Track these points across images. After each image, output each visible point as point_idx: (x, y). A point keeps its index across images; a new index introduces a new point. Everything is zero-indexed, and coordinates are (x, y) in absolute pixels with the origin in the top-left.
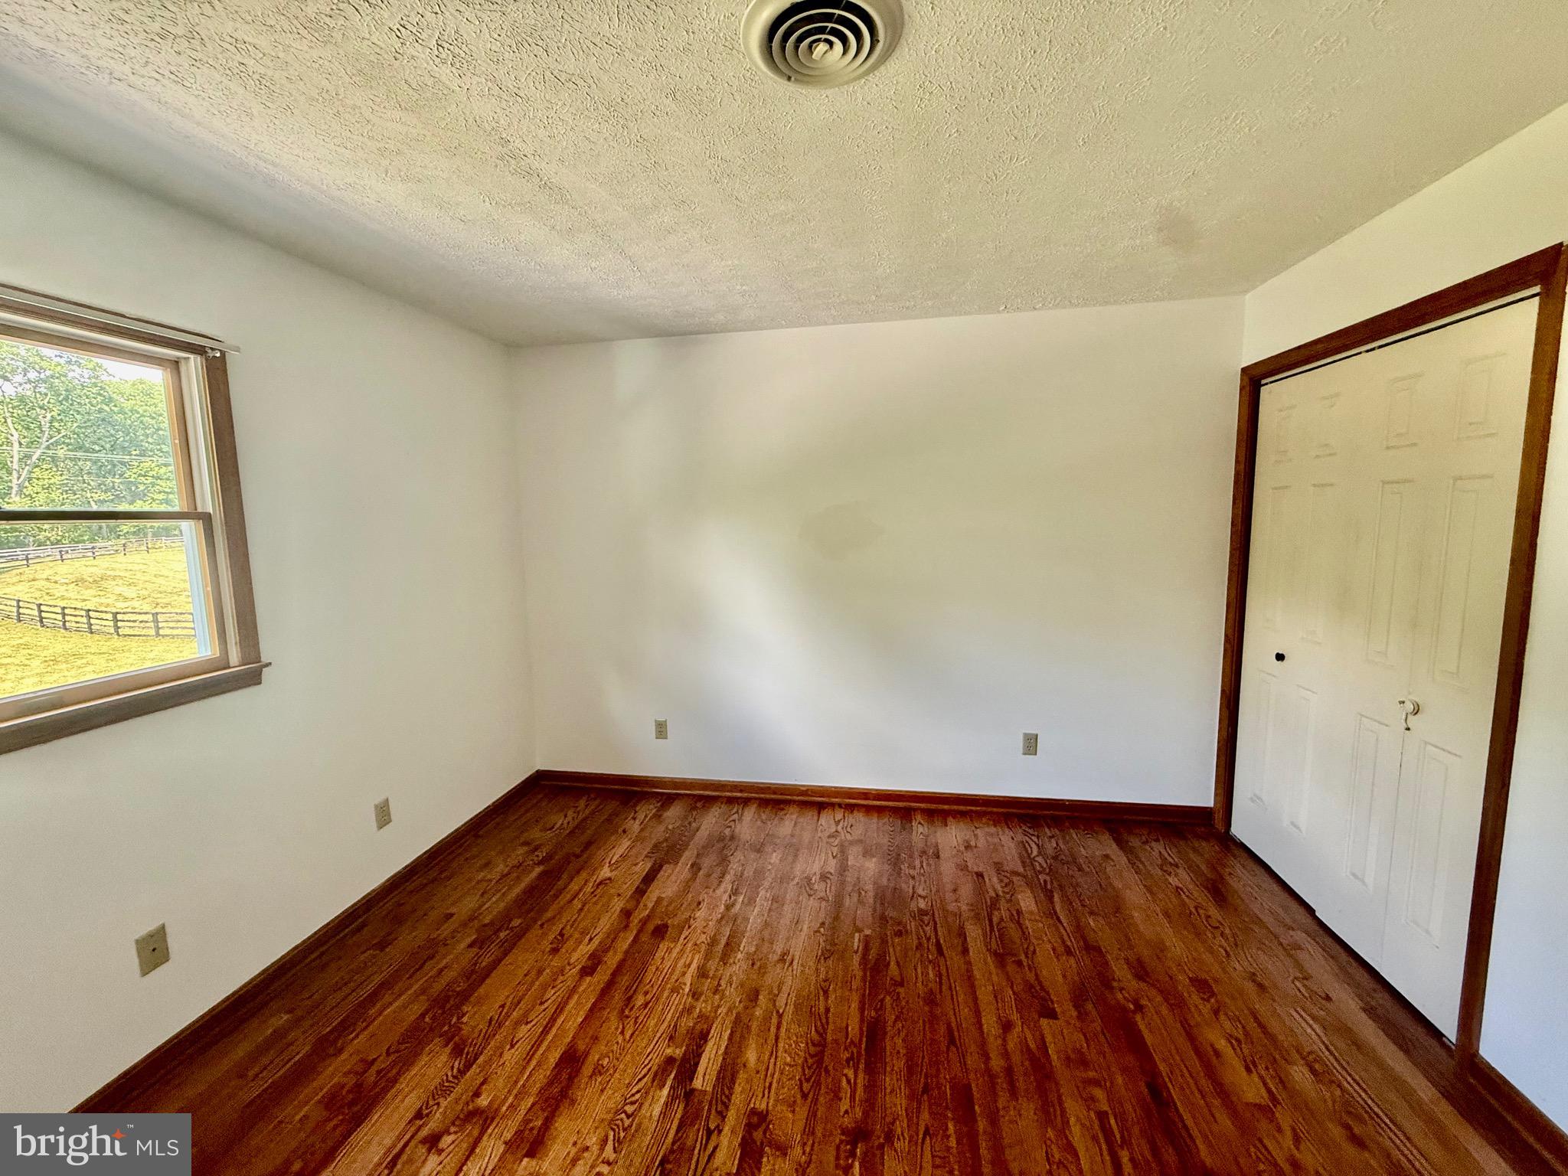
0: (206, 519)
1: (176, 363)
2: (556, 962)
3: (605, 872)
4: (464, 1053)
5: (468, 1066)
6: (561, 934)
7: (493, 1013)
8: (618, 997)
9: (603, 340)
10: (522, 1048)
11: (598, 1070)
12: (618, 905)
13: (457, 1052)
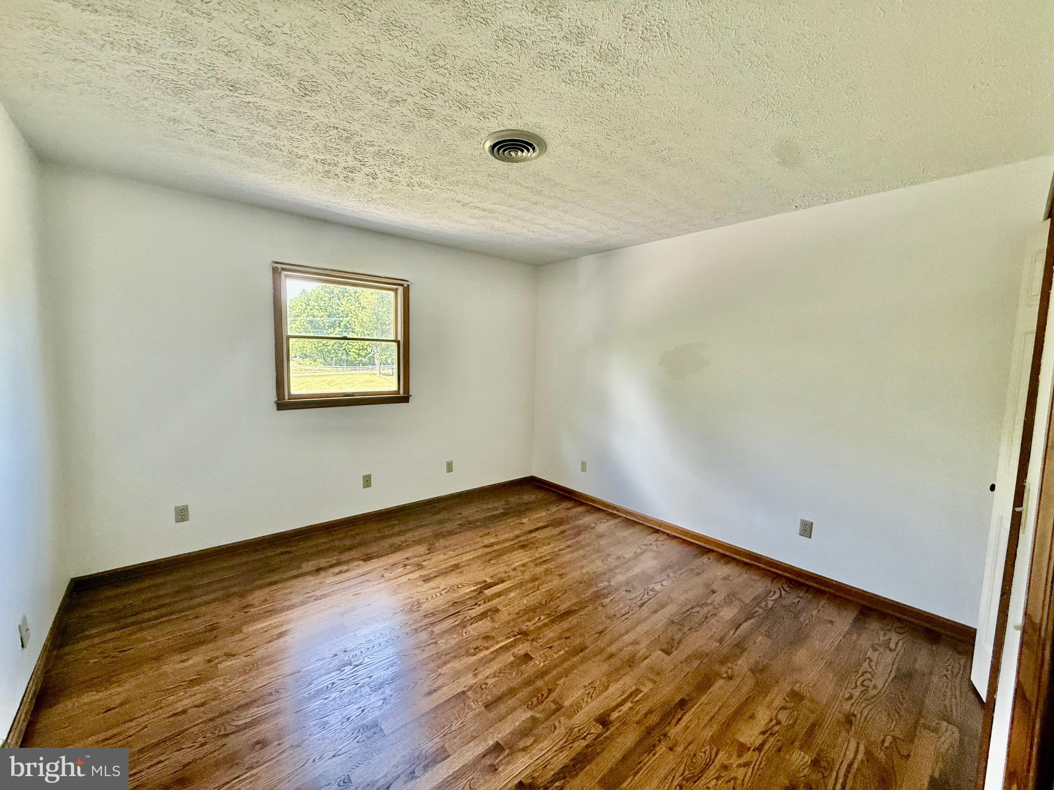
0: (398, 342)
1: (397, 289)
2: (479, 540)
3: (524, 521)
4: (430, 550)
5: (428, 554)
6: (488, 533)
7: (447, 544)
8: (489, 557)
9: (570, 259)
10: (446, 557)
11: (461, 573)
12: (517, 532)
13: (429, 549)
